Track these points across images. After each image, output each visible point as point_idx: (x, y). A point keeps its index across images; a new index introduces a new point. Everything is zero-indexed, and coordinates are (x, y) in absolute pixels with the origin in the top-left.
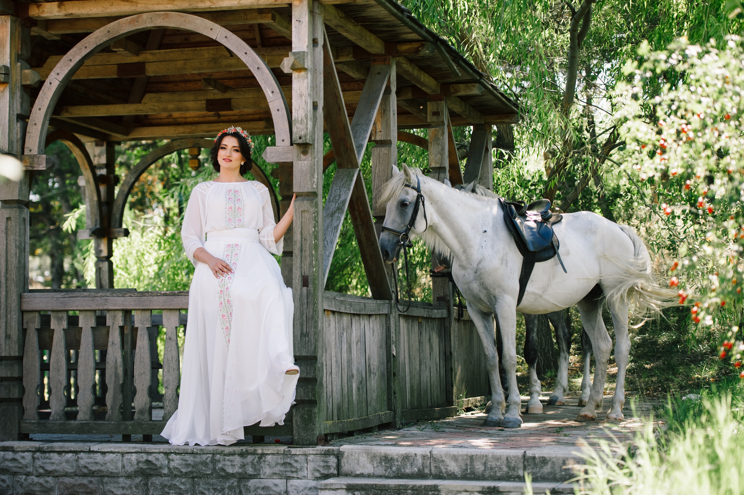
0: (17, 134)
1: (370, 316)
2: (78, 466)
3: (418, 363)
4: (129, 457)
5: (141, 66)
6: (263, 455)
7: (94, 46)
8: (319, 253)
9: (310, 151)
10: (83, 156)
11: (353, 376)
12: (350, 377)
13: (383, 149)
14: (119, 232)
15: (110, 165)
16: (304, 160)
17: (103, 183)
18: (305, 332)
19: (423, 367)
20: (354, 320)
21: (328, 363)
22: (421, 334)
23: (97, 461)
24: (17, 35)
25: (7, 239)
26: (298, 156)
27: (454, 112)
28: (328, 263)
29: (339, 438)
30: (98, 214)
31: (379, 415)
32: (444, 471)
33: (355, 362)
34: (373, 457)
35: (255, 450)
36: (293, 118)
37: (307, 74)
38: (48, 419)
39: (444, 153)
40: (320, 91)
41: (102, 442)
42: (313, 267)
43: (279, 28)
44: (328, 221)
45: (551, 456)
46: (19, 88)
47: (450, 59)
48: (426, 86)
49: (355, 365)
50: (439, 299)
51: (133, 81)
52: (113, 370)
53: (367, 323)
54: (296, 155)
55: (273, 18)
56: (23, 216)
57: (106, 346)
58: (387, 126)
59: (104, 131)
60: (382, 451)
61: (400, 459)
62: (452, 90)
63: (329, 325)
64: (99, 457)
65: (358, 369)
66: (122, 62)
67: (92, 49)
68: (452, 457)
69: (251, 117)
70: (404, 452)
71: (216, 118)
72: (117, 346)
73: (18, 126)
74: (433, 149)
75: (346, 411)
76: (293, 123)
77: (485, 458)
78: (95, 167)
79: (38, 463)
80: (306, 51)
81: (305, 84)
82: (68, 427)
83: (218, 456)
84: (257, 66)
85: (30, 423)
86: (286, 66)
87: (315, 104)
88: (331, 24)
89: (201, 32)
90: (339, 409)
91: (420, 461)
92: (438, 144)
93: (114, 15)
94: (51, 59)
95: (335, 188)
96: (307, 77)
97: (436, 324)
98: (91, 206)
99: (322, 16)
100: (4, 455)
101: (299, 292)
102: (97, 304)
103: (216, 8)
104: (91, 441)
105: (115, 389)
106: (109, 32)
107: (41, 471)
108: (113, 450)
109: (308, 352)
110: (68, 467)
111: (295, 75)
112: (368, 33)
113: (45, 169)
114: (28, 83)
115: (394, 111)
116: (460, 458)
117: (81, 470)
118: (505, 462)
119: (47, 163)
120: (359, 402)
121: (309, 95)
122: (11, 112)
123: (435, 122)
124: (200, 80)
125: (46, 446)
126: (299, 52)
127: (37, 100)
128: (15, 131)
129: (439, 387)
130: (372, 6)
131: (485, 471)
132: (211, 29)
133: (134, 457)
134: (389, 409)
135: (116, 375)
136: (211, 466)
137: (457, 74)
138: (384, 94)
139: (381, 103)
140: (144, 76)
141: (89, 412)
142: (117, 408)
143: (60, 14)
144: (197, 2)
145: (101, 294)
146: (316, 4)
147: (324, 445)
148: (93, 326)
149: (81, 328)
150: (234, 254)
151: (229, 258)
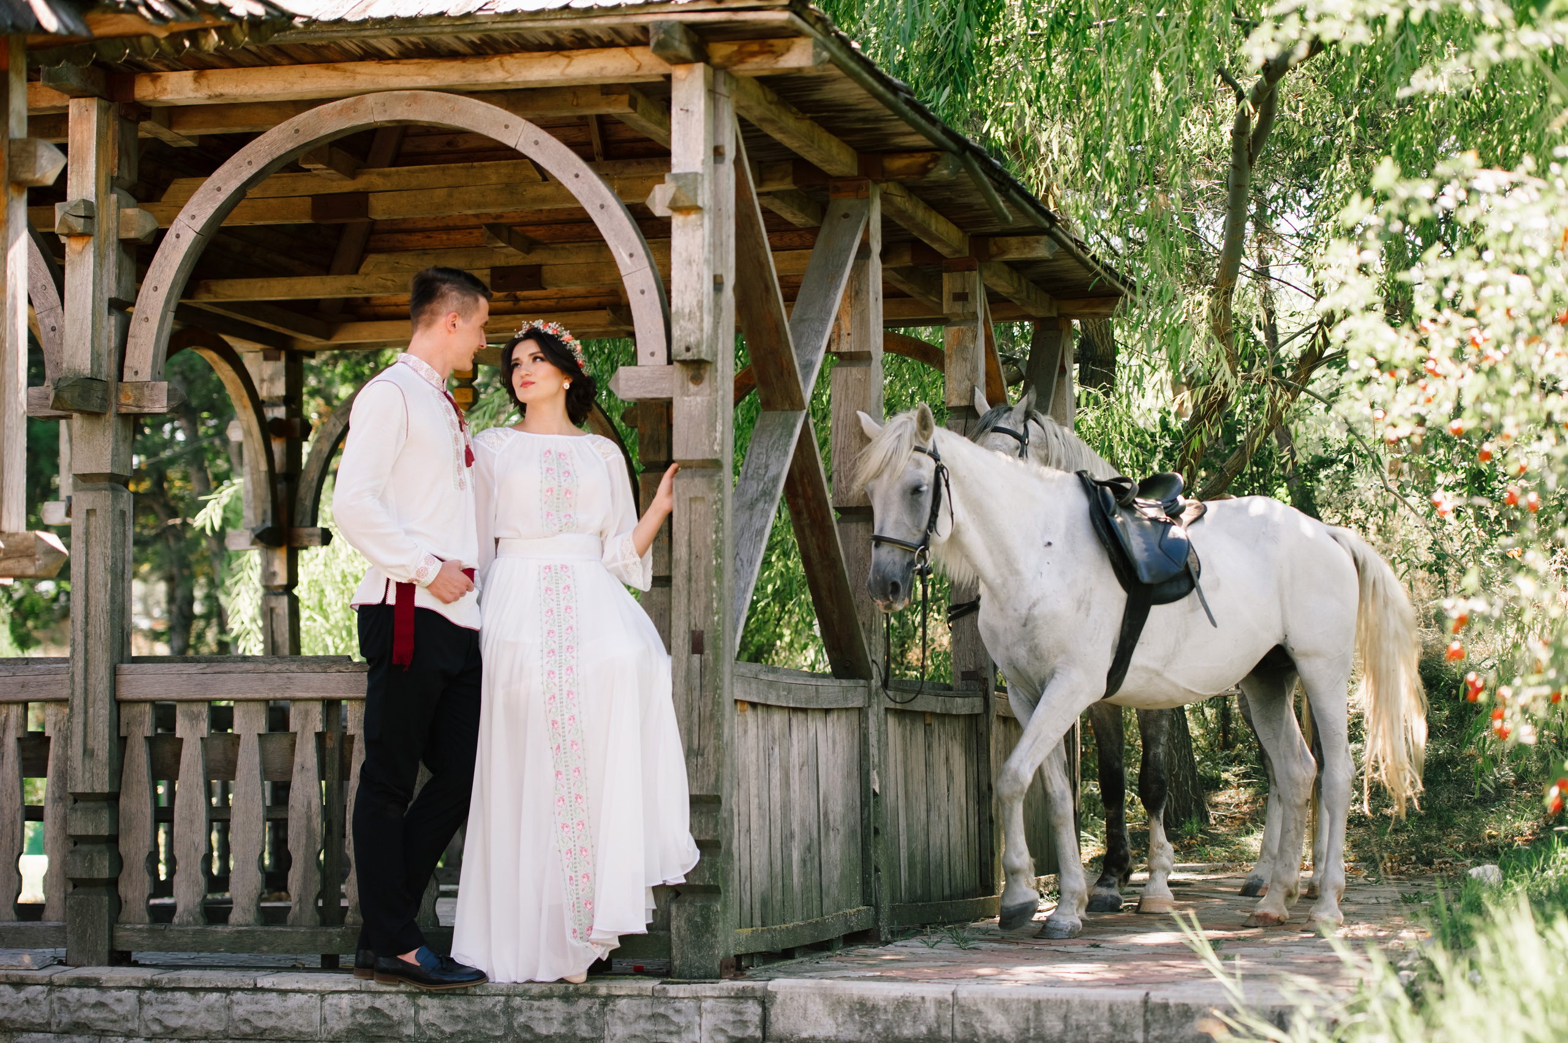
0: (109, 340)
1: (827, 711)
2: (231, 1020)
3: (923, 807)
4: (335, 1001)
5: (359, 201)
6: (610, 998)
7: (267, 161)
8: (726, 584)
9: (707, 376)
10: (239, 381)
11: (792, 835)
12: (788, 838)
13: (854, 370)
14: (311, 535)
15: (293, 399)
16: (696, 394)
17: (279, 435)
18: (696, 746)
19: (934, 816)
20: (794, 722)
21: (744, 809)
22: (929, 747)
23: (269, 1008)
24: (110, 139)
25: (87, 554)
26: (682, 387)
27: (997, 294)
28: (743, 604)
29: (765, 963)
30: (269, 498)
31: (845, 915)
32: (981, 1031)
33: (797, 808)
34: (835, 1003)
35: (594, 989)
36: (673, 309)
37: (702, 218)
38: (170, 921)
39: (976, 379)
40: (728, 252)
41: (279, 969)
42: (714, 614)
43: (644, 123)
44: (744, 517)
45: (1200, 1002)
46: (115, 246)
47: (990, 186)
48: (939, 240)
49: (798, 813)
50: (967, 676)
51: (341, 228)
52: (304, 822)
53: (820, 726)
54: (679, 384)
55: (633, 104)
56: (121, 506)
57: (289, 772)
58: (863, 323)
59: (281, 330)
60: (855, 992)
61: (890, 1009)
62: (993, 249)
63: (746, 732)
64: (273, 1000)
65: (803, 822)
66: (322, 192)
67: (262, 165)
68: (998, 1005)
69: (581, 301)
70: (899, 994)
71: (509, 304)
72: (310, 774)
73: (111, 324)
74: (955, 370)
75: (778, 906)
76: (674, 318)
77: (1064, 1007)
78: (263, 402)
79: (150, 1012)
80: (700, 171)
81: (699, 240)
82: (210, 938)
83: (517, 1001)
84: (599, 202)
85: (133, 930)
86: (659, 201)
87: (719, 280)
88: (751, 117)
89: (485, 133)
90: (764, 903)
91: (932, 1011)
92: (965, 360)
93: (307, 97)
94: (178, 186)
95: (757, 450)
96: (702, 225)
97: (959, 727)
98: (255, 483)
99: (733, 100)
100: (81, 995)
101: (684, 666)
102: (271, 687)
103: (517, 83)
104: (258, 968)
105: (306, 862)
106: (297, 131)
107: (156, 1028)
108: (302, 986)
109: (701, 788)
110: (210, 1021)
111: (677, 221)
112: (825, 135)
113: (165, 410)
114: (132, 235)
115: (876, 293)
116: (1014, 1007)
117: (237, 1028)
118: (1107, 1014)
119: (169, 400)
120: (806, 889)
121: (707, 261)
122: (98, 294)
123: (958, 315)
124: (478, 227)
125: (165, 977)
126: (686, 175)
127: (150, 270)
128: (104, 333)
129: (965, 856)
130: (834, 80)
131: (1065, 1031)
132: (507, 127)
133: (345, 1001)
134: (866, 902)
135: (310, 832)
136: (503, 1020)
137: (1005, 218)
138: (856, 258)
139: (851, 277)
140: (365, 220)
141: (253, 909)
142: (312, 900)
143: (198, 95)
144: (478, 71)
145: (277, 667)
146: (721, 76)
147: (735, 978)
148: (262, 732)
149: (238, 736)
150: (561, 586)
151: (554, 596)
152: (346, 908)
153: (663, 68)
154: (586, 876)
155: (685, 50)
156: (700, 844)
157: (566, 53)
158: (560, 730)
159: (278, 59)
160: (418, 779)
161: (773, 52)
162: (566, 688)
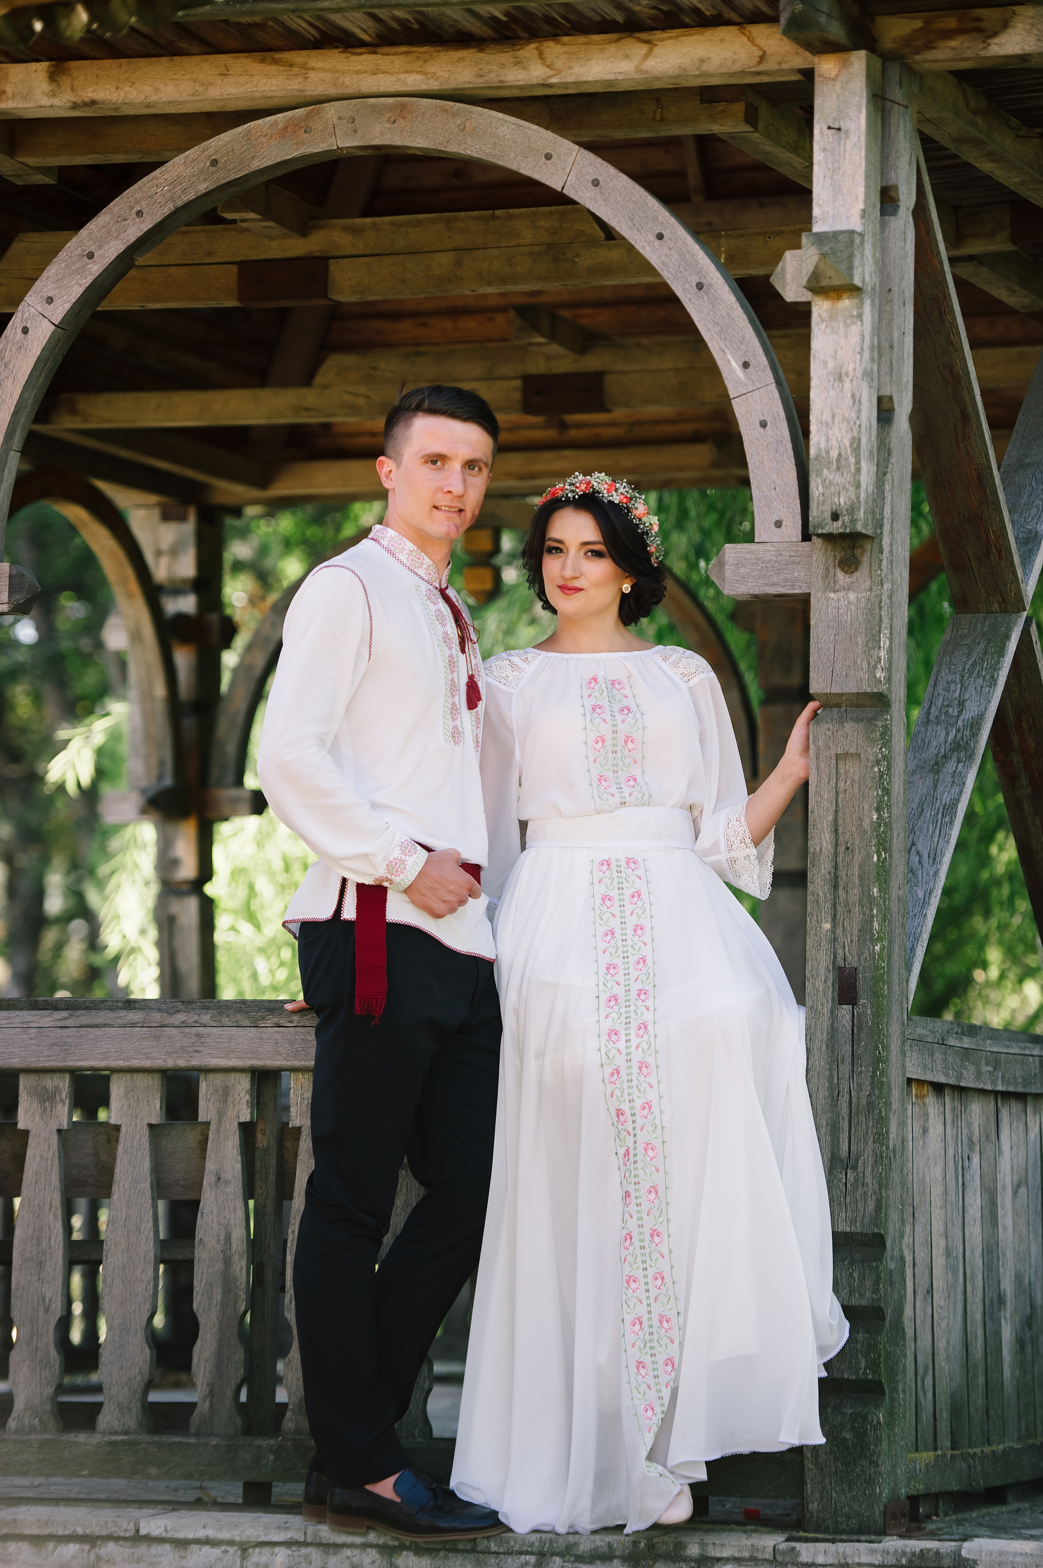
4: (263, 1560)
5: (314, 271)
7: (166, 211)
8: (894, 893)
9: (865, 559)
11: (1001, 1300)
12: (993, 1304)
14: (235, 801)
15: (207, 581)
16: (847, 589)
17: (185, 640)
18: (844, 1153)
20: (1005, 1115)
21: (921, 1255)
26: (825, 577)
28: (921, 925)
29: (956, 1511)
30: (168, 741)
33: (1010, 1255)
36: (813, 452)
37: (861, 306)
40: (901, 360)
41: (174, 1505)
42: (874, 942)
43: (769, 147)
44: (923, 785)
49: (1010, 1264)
51: (283, 315)
52: (219, 1266)
54: (820, 572)
55: (751, 118)
57: (198, 1186)
59: (189, 473)
63: (925, 1131)
64: (165, 1556)
65: (1018, 1278)
66: (254, 256)
67: (159, 218)
69: (668, 429)
71: (551, 434)
72: (230, 1189)
75: (977, 1416)
76: (813, 466)
78: (160, 587)
80: (859, 228)
81: (854, 339)
82: (66, 1453)
84: (695, 279)
86: (791, 277)
87: (886, 405)
88: (942, 136)
89: (514, 167)
90: (955, 1410)
93: (231, 107)
95: (946, 675)
96: (860, 316)
98: (147, 717)
99: (913, 110)
101: (825, 1022)
102: (169, 1050)
103: (565, 85)
104: (142, 1503)
105: (221, 1331)
106: (214, 163)
108: (211, 1533)
109: (853, 1222)
111: (820, 308)
113: (5, 608)
119: (10, 592)
120: (1023, 1386)
121: (867, 374)
124: (502, 309)
126: (835, 234)
132: (548, 157)
133: (280, 1557)
135: (228, 1282)
140: (323, 302)
141: (136, 1406)
142: (229, 1393)
143: (56, 102)
144: (502, 66)
145: (180, 1017)
146: (894, 71)
147: (907, 1535)
148: (153, 1122)
149: (117, 1128)
150: (627, 893)
151: (616, 910)
152: (284, 1406)
153: (799, 59)
154: (670, 1362)
155: (836, 31)
156: (849, 1311)
157: (644, 35)
158: (629, 1126)
159: (184, 45)
160: (399, 1201)
161: (979, 30)
162: (637, 1057)
